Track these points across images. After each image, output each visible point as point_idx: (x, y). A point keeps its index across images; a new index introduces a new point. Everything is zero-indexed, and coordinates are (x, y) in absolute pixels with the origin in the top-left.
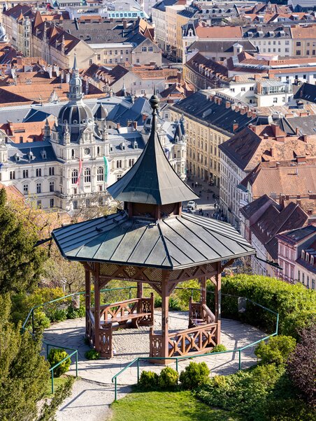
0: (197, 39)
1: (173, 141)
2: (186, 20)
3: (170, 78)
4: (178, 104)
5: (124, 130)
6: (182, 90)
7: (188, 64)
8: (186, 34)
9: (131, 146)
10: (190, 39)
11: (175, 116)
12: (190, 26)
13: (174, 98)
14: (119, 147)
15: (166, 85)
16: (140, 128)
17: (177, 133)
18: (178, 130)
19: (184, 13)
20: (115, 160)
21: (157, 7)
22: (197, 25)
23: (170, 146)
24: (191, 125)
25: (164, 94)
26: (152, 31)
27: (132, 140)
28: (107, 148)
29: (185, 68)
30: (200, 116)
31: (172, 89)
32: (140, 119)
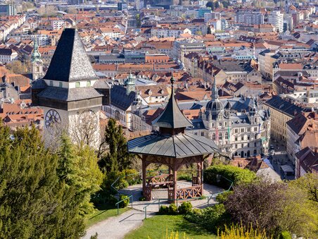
0: (280, 69)
1: (264, 120)
2: (274, 60)
3: (265, 89)
4: (267, 102)
5: (239, 114)
6: (270, 95)
7: (275, 82)
8: (274, 67)
9: (242, 122)
10: (276, 70)
11: (266, 107)
12: (276, 63)
13: (267, 99)
14: (236, 123)
15: (263, 92)
16: (247, 113)
17: (265, 116)
18: (267, 114)
19: (274, 57)
20: (234, 129)
21: (261, 54)
22: (280, 63)
23: (262, 122)
24: (274, 112)
25: (262, 96)
26: (257, 65)
27: (243, 119)
28: (230, 123)
29: (273, 84)
30: (278, 107)
31: (266, 94)
32: (248, 109)
